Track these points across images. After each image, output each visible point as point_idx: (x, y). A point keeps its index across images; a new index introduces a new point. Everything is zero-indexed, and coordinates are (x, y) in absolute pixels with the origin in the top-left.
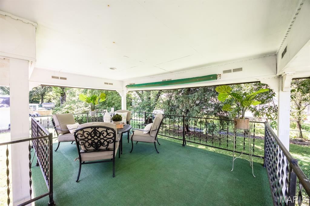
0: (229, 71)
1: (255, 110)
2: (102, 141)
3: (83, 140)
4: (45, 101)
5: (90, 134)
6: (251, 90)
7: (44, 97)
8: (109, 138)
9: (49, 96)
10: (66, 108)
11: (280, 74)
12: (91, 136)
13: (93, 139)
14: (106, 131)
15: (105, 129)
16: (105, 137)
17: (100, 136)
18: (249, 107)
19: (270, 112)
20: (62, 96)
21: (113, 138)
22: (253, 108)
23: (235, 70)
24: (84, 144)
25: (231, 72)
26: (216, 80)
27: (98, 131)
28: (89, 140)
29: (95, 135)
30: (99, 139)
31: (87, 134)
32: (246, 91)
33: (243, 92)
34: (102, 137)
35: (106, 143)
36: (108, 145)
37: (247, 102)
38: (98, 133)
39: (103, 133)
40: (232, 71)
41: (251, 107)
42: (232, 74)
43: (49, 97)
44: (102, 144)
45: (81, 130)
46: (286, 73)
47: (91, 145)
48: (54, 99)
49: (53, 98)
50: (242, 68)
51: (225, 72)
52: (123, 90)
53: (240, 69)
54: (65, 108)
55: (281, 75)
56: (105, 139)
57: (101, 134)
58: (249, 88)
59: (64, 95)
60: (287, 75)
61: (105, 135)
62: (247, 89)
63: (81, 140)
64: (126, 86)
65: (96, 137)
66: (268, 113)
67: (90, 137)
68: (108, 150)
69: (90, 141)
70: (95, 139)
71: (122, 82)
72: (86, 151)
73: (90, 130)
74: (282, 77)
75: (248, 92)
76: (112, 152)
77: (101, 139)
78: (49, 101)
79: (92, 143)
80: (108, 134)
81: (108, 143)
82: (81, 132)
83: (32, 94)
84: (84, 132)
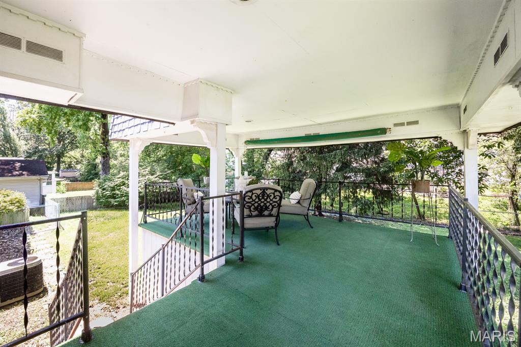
0: (402, 124)
1: (436, 176)
2: (268, 204)
3: (249, 202)
4: (62, 166)
5: (258, 196)
6: (430, 147)
7: (61, 159)
8: (274, 202)
9: (70, 157)
10: (119, 178)
11: (464, 129)
12: (259, 199)
13: (259, 202)
14: (274, 194)
15: (273, 191)
16: (271, 200)
17: (267, 198)
18: (427, 172)
19: (459, 178)
20: (104, 157)
21: (278, 202)
22: (433, 173)
23: (409, 123)
24: (250, 207)
25: (404, 125)
26: (384, 135)
27: (266, 193)
28: (256, 202)
29: (263, 198)
30: (265, 202)
31: (255, 196)
32: (422, 148)
33: (419, 150)
34: (268, 200)
35: (271, 207)
36: (272, 210)
37: (426, 161)
38: (266, 195)
39: (271, 196)
40: (406, 124)
41: (430, 171)
42: (406, 127)
43: (69, 160)
44: (267, 208)
45: (251, 191)
46: (470, 129)
47: (256, 209)
48: (78, 162)
49: (76, 161)
50: (418, 121)
51: (396, 125)
52: (238, 148)
53: (416, 122)
54: (118, 176)
55: (466, 130)
56: (271, 202)
57: (268, 196)
58: (427, 144)
59: (107, 157)
60: (471, 131)
61: (271, 198)
62: (423, 146)
63: (248, 202)
64: (245, 142)
65: (263, 200)
66: (456, 180)
67: (257, 200)
68: (270, 215)
69: (256, 205)
70: (262, 202)
71: (237, 136)
72: (250, 216)
73: (259, 192)
74: (467, 132)
75: (426, 149)
76: (274, 219)
77: (268, 202)
78: (70, 167)
79: (258, 206)
80: (274, 197)
81: (273, 207)
82: (250, 194)
83: (42, 155)
84: (253, 194)
